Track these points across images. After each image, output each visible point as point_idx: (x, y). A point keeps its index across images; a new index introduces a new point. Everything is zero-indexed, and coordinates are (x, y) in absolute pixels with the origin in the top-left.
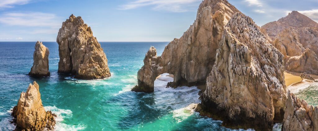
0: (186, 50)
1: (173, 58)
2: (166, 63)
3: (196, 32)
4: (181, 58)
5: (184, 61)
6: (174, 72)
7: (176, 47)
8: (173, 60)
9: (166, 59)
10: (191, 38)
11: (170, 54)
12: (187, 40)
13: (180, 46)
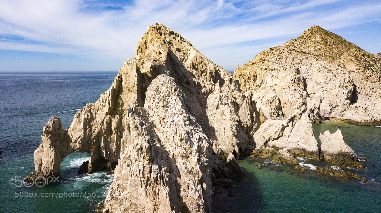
3: (117, 94)
6: (89, 149)
7: (89, 116)
8: (85, 135)
9: (75, 132)
10: (109, 103)
11: (81, 126)
12: (105, 105)
13: (95, 114)
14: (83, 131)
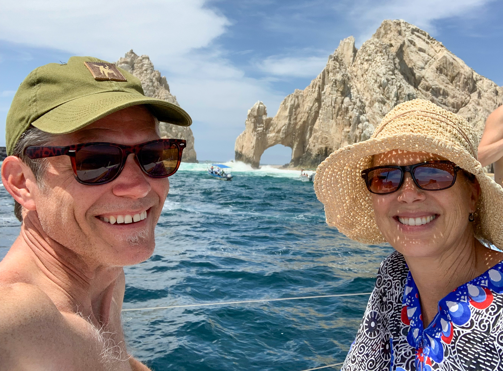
0: (312, 107)
1: (290, 120)
2: (279, 128)
4: (303, 120)
5: (308, 126)
6: (292, 142)
7: (296, 103)
8: (289, 124)
9: (279, 120)
10: (319, 88)
11: (287, 113)
12: (315, 91)
13: (303, 101)
14: (288, 119)
